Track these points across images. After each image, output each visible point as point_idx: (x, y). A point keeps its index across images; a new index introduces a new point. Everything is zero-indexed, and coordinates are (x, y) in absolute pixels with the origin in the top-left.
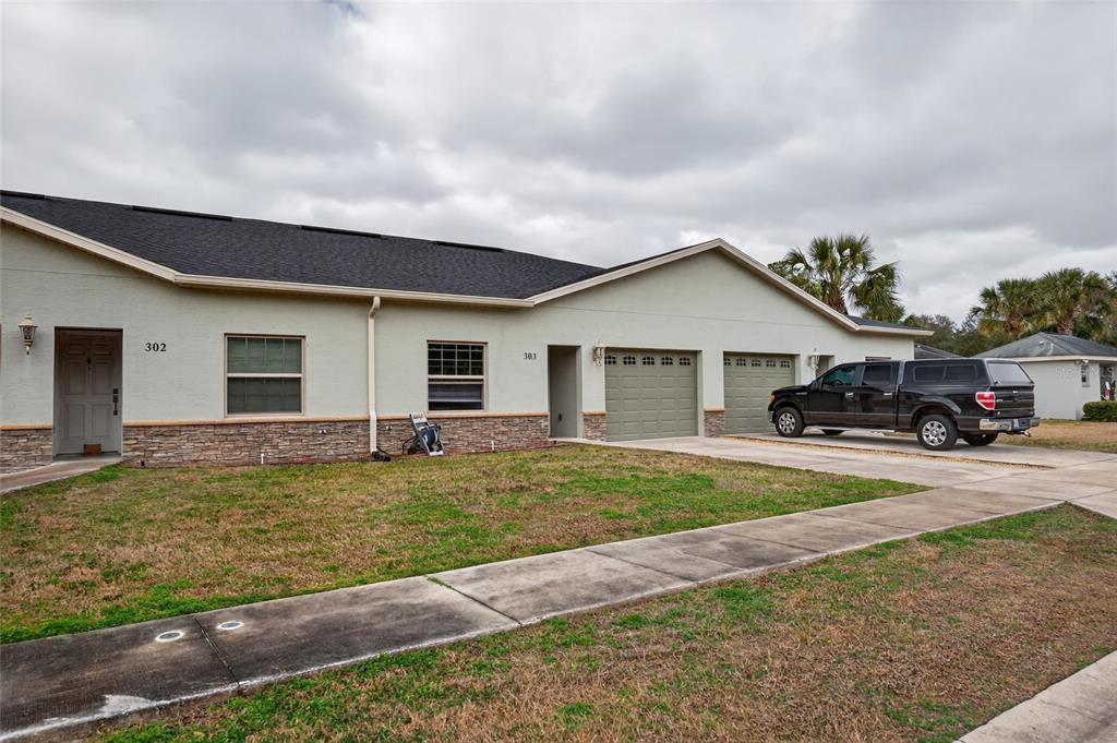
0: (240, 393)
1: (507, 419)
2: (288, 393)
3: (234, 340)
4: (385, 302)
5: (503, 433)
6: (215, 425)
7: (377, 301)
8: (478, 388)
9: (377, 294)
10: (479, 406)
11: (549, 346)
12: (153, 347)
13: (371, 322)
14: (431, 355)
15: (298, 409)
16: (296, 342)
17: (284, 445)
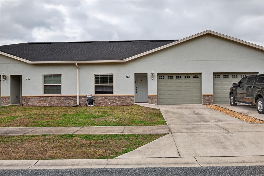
0: (47, 89)
1: (120, 97)
2: (58, 89)
3: (45, 76)
4: (78, 64)
5: (118, 101)
6: (41, 97)
7: (76, 64)
8: (111, 87)
9: (76, 62)
10: (112, 93)
12: (28, 79)
13: (78, 70)
14: (96, 78)
15: (60, 93)
16: (60, 76)
17: (56, 102)
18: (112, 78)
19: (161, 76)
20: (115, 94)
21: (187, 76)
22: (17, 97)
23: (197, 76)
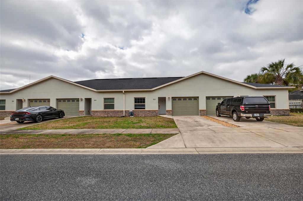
0: (106, 107)
1: (149, 111)
2: (112, 106)
3: (105, 99)
4: (125, 91)
5: (148, 113)
6: (102, 111)
7: (123, 92)
8: (144, 105)
9: (123, 91)
10: (144, 109)
11: (158, 97)
12: (95, 100)
13: (124, 95)
14: (135, 100)
15: (114, 109)
16: (113, 99)
17: (111, 114)
18: (145, 100)
19: (174, 99)
20: (146, 109)
21: (190, 98)
22: (88, 111)
23: (196, 98)
